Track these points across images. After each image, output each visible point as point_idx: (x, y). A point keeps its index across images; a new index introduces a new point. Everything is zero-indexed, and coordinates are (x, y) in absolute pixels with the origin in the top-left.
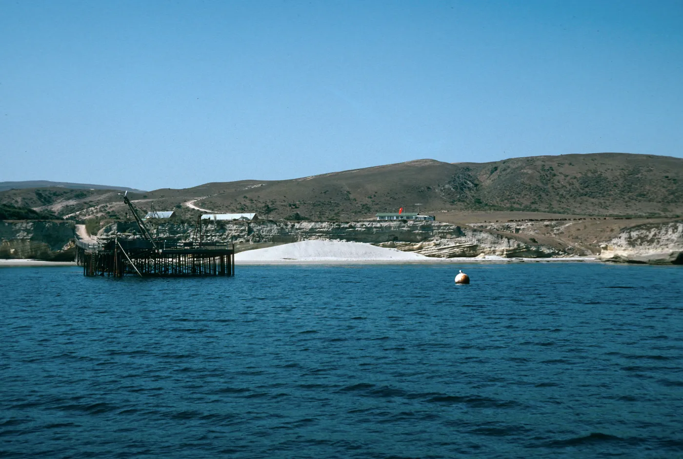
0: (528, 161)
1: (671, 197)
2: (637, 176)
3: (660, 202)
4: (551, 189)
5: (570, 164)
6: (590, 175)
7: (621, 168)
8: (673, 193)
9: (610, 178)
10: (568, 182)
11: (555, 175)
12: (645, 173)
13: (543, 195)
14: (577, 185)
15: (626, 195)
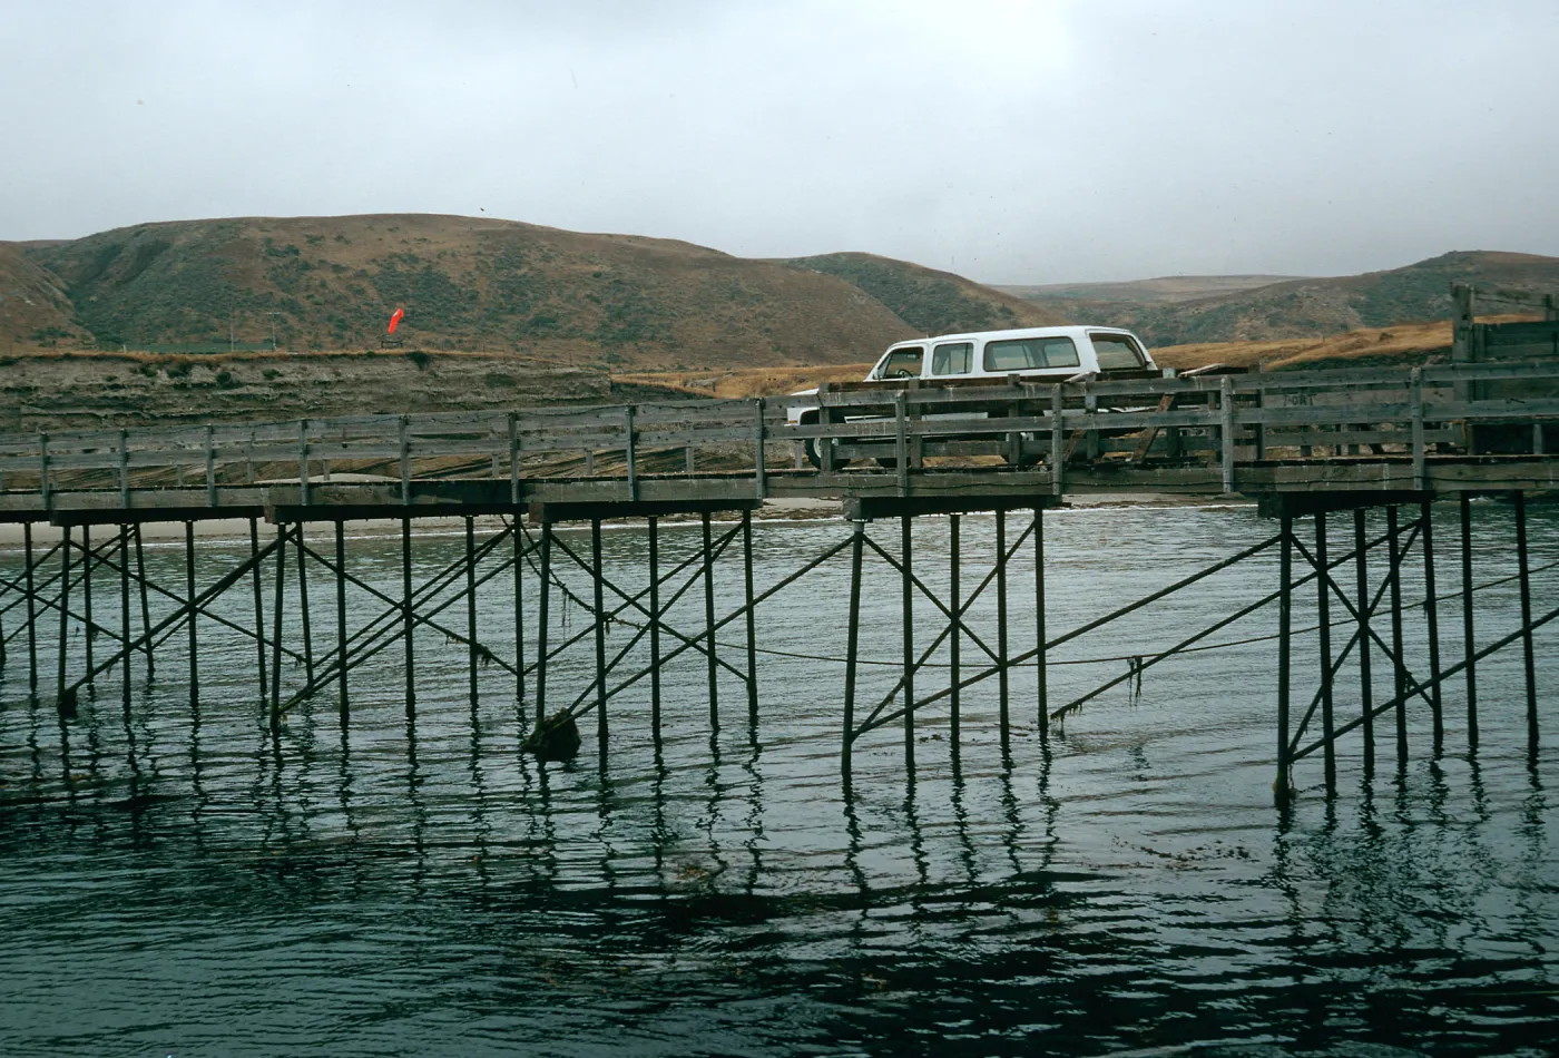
0: (221, 227)
1: (619, 326)
2: (520, 272)
3: (594, 339)
4: (307, 305)
5: (339, 238)
6: (401, 268)
7: (475, 251)
8: (619, 316)
9: (455, 278)
10: (350, 287)
11: (307, 267)
12: (540, 265)
13: (292, 321)
14: (371, 292)
15: (506, 321)
